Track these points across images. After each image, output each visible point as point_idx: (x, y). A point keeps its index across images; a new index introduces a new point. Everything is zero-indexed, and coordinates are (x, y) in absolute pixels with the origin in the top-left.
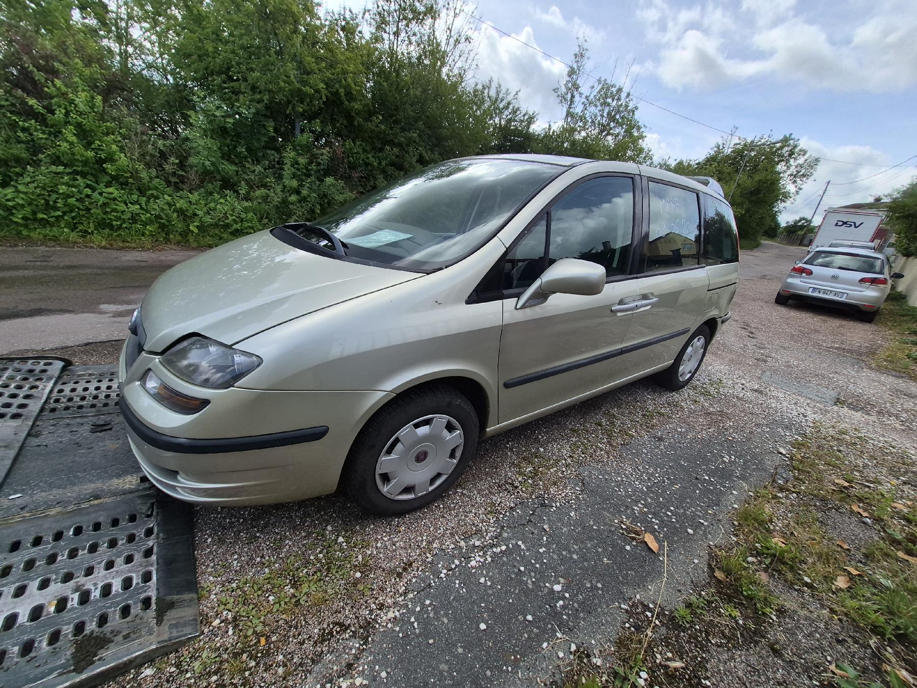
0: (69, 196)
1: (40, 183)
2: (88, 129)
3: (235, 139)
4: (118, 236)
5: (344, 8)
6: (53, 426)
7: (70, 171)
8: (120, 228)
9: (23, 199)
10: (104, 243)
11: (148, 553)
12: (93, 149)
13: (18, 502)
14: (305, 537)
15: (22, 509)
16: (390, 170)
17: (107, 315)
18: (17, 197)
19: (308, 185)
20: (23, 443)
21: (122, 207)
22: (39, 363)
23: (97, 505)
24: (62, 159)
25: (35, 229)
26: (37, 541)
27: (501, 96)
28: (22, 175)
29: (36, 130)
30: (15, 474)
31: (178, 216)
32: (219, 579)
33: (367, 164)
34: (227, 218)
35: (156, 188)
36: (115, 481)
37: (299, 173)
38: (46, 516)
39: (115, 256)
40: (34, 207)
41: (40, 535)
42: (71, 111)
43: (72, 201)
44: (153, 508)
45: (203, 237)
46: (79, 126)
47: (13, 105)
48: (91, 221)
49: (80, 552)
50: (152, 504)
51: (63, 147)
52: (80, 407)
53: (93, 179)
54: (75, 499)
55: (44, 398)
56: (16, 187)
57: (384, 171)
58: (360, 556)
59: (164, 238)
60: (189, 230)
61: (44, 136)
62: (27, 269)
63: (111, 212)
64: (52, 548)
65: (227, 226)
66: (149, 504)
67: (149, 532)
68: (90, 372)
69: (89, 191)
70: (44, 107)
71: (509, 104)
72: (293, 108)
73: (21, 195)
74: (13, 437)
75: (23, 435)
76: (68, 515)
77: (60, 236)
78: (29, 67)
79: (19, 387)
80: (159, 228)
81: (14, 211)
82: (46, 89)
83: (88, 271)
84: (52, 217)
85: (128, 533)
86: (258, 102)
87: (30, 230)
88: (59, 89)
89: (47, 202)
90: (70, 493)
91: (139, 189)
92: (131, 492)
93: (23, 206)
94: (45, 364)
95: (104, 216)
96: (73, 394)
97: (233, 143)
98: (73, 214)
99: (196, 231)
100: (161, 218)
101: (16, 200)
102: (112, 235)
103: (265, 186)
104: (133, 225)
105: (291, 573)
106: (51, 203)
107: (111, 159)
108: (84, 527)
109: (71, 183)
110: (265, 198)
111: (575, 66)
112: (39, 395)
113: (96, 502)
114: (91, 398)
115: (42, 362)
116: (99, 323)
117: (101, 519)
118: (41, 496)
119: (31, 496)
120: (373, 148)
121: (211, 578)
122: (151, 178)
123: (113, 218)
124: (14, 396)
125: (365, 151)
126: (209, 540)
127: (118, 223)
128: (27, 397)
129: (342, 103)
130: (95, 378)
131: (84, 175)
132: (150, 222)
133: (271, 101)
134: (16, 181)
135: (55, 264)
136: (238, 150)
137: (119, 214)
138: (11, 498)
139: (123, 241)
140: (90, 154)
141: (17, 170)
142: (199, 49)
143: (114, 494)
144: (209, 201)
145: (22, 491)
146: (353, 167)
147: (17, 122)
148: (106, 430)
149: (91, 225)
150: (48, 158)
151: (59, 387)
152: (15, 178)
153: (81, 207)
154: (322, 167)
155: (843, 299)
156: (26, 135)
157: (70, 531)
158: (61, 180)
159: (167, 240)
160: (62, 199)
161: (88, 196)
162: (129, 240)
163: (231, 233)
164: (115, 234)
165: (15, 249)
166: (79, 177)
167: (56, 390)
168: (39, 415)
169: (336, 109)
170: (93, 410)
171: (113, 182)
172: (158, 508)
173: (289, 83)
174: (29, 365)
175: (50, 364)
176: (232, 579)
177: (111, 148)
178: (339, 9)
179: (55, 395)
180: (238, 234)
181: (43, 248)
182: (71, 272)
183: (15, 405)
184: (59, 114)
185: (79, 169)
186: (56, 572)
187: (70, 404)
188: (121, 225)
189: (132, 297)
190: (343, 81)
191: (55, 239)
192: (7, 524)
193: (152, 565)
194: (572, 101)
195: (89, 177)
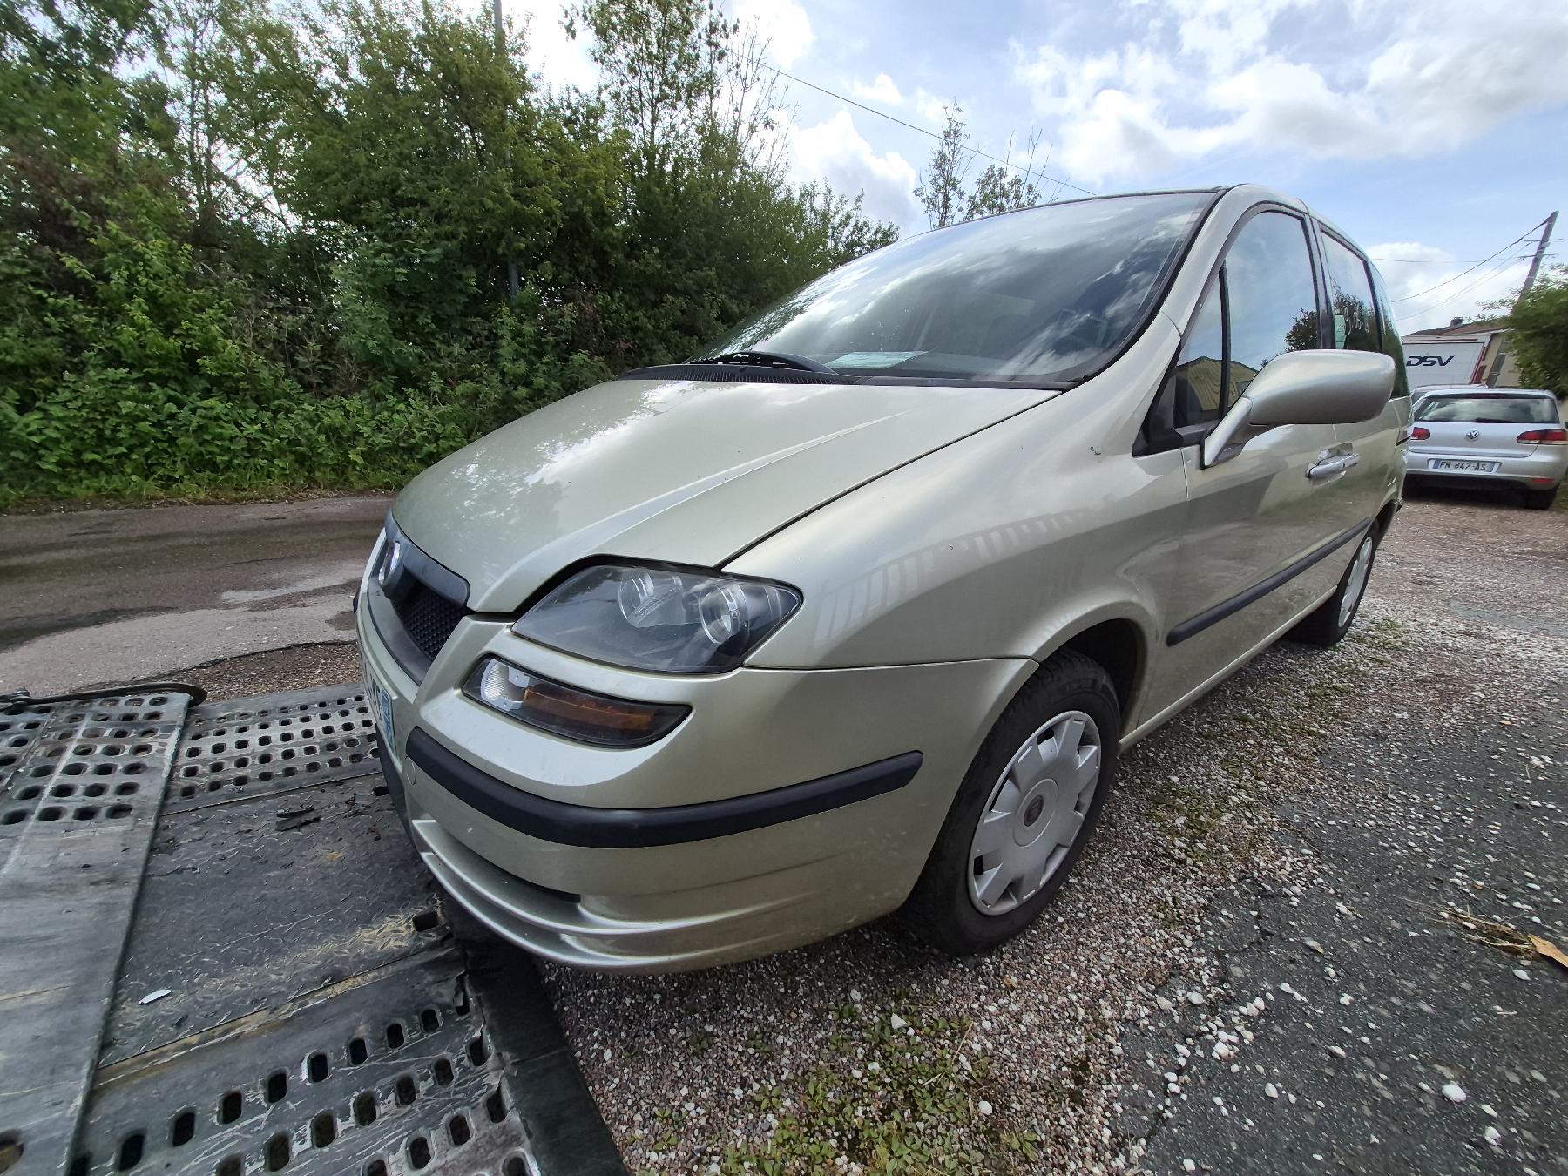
0: (138, 419)
1: (87, 399)
2: (168, 302)
3: (412, 304)
4: (226, 481)
5: (568, 89)
6: (196, 824)
7: (140, 375)
8: (228, 466)
9: (57, 429)
10: (202, 496)
11: (495, 1109)
12: (178, 336)
13: (164, 1009)
14: (814, 1022)
15: (179, 1025)
16: (674, 335)
17: (239, 609)
18: (47, 427)
19: (545, 368)
20: (146, 868)
21: (231, 430)
22: (141, 701)
23: (344, 996)
24: (124, 357)
25: (81, 480)
26: (232, 1108)
27: (833, 208)
28: (53, 389)
29: (77, 311)
30: (142, 942)
31: (328, 438)
32: (672, 1155)
33: (634, 330)
34: (412, 435)
35: (288, 396)
36: (363, 934)
37: (524, 351)
38: (238, 1037)
39: (227, 513)
40: (77, 443)
41: (235, 1089)
42: (138, 272)
43: (144, 426)
44: (464, 990)
45: (373, 470)
46: (151, 297)
47: (36, 273)
48: (179, 459)
49: (340, 1126)
50: (460, 979)
51: (125, 335)
52: (241, 781)
53: (178, 388)
54: (290, 986)
55: (167, 769)
56: (44, 411)
57: (664, 339)
58: (962, 1058)
59: (307, 478)
60: (349, 461)
61: (92, 320)
62: (72, 547)
63: (213, 439)
64: (272, 1121)
65: (411, 450)
66: (453, 982)
67: (477, 1053)
68: (241, 711)
69: (172, 408)
70: (91, 271)
71: (848, 217)
72: (509, 244)
73: (55, 423)
74: (120, 857)
75: (141, 851)
76: (282, 1031)
77: (125, 488)
78: (61, 204)
79: (112, 751)
80: (295, 461)
81: (42, 452)
82: (92, 240)
83: (186, 541)
84: (109, 457)
85: (433, 1058)
86: (448, 239)
87: (70, 483)
88: (115, 238)
89: (100, 432)
90: (276, 972)
91: (257, 400)
92: (405, 956)
93: (57, 441)
94: (154, 702)
95: (202, 449)
96: (219, 756)
97: (410, 310)
98: (147, 450)
99: (360, 461)
100: (299, 444)
101: (46, 431)
102: (215, 480)
103: (471, 377)
104: (251, 461)
105: (831, 1121)
106: (108, 433)
107: (208, 349)
108: (330, 1057)
109: (141, 395)
110: (474, 397)
111: (946, 151)
112: (157, 764)
113: (338, 989)
114: (257, 762)
115: (147, 699)
116: (227, 624)
117: (362, 1031)
118: (213, 987)
119: (191, 991)
120: (642, 304)
121: (654, 1156)
122: (276, 379)
123: (216, 450)
124: (105, 770)
125: (629, 308)
126: (608, 1054)
127: (226, 458)
128: (133, 769)
129: (588, 232)
130: (254, 723)
131: (163, 381)
132: (281, 453)
133: (471, 236)
134: (45, 400)
135: (123, 535)
136: (420, 321)
137: (227, 443)
138: (146, 1000)
139: (236, 489)
140: (174, 343)
141: (46, 381)
142: (344, 162)
143: (375, 964)
144: (377, 410)
145: (168, 981)
146: (612, 334)
147: (45, 299)
148: (307, 823)
149: (179, 465)
150: (99, 357)
151: (189, 744)
152: (42, 396)
153: (160, 436)
154: (563, 336)
155: (1494, 473)
156: (60, 319)
157: (299, 1072)
158: (124, 392)
159: (312, 482)
160: (126, 425)
161: (172, 416)
162: (246, 486)
163: (421, 461)
164: (221, 478)
165: (47, 517)
166: (154, 385)
167: (184, 751)
168: (163, 806)
169: (577, 243)
170: (269, 783)
171: (214, 389)
172: (476, 990)
173: (503, 202)
174: (123, 706)
175: (163, 701)
176: (702, 1152)
177: (209, 330)
178: (559, 91)
179: (185, 762)
180: (431, 459)
181: (94, 512)
182: (152, 546)
183: (112, 788)
184: (118, 279)
185: (156, 370)
187: (219, 776)
188: (230, 461)
189: (276, 576)
190: (590, 193)
191: (116, 494)
192: (153, 1068)
193: (516, 1140)
194: (946, 207)
195: (172, 384)
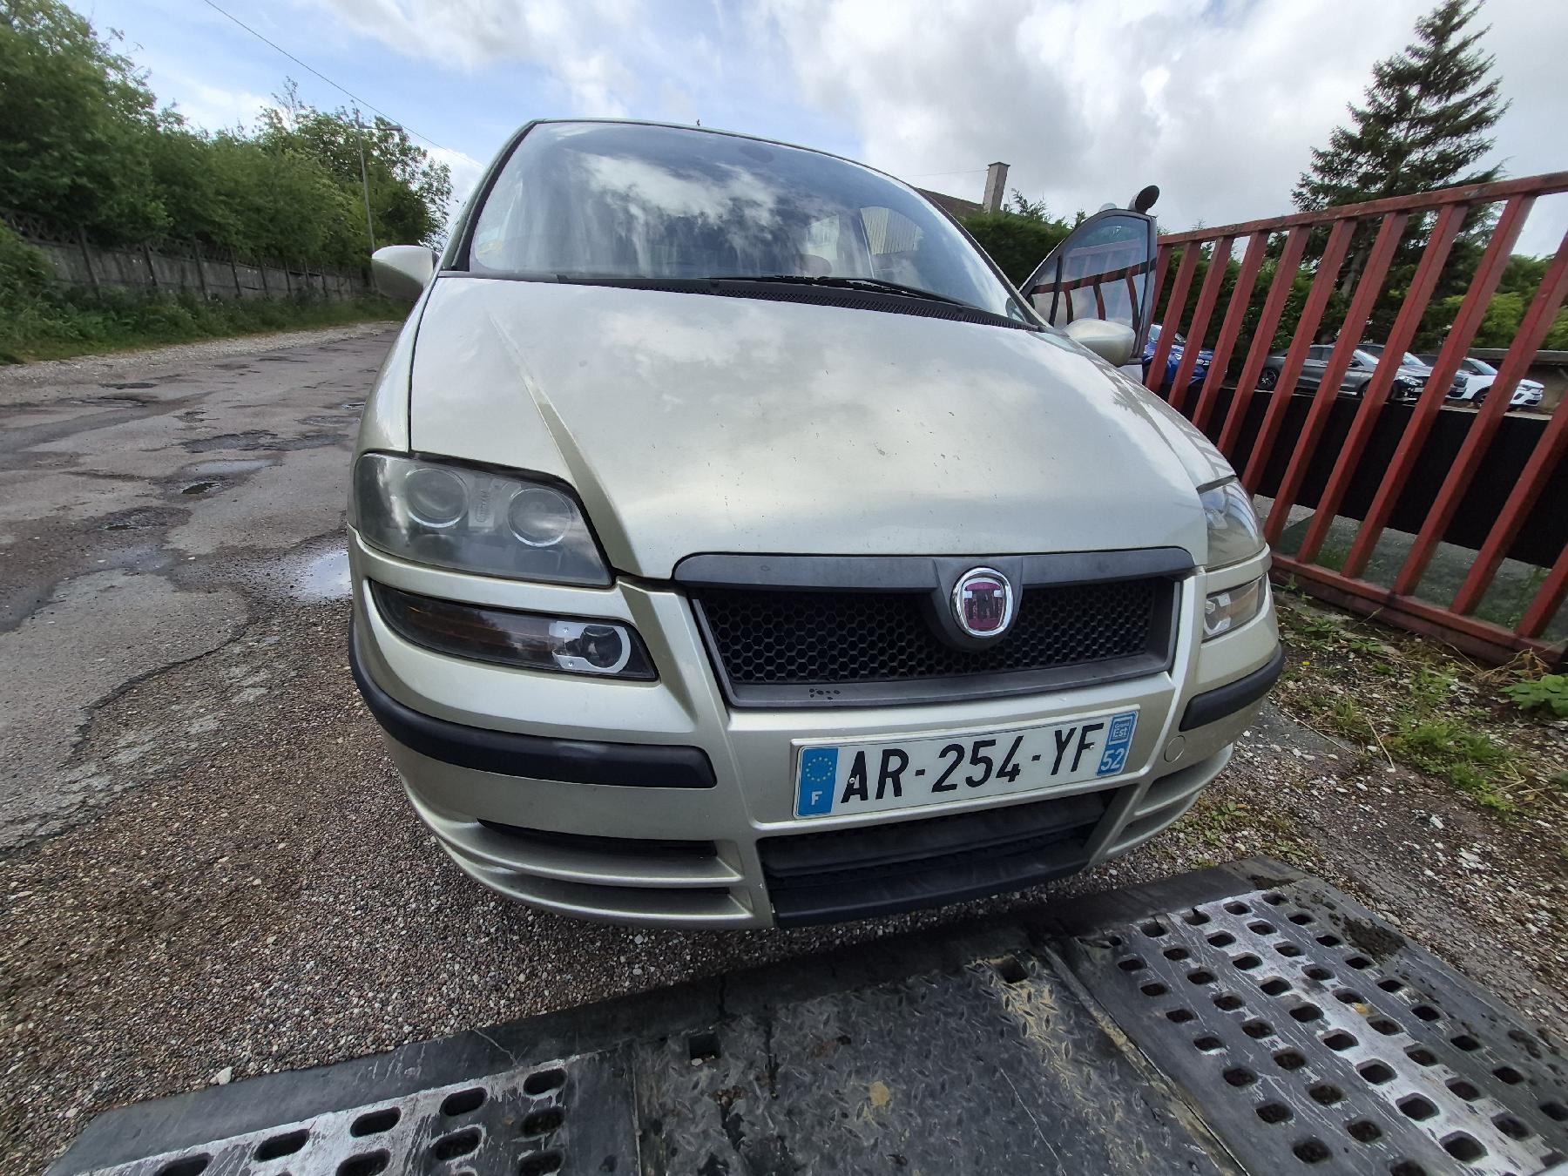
11: (1201, 919)
26: (1275, 1111)
36: (1035, 1032)
41: (1257, 1116)
44: (1095, 940)
49: (1250, 1017)
50: (1084, 942)
64: (1270, 1072)
66: (1088, 948)
67: (1155, 930)
85: (1170, 963)
90: (1111, 1114)
92: (1063, 987)
108: (1194, 1035)
117: (1161, 1014)
143: (1079, 1013)
157: (1218, 1059)
172: (1092, 931)
186: (1310, 1036)
